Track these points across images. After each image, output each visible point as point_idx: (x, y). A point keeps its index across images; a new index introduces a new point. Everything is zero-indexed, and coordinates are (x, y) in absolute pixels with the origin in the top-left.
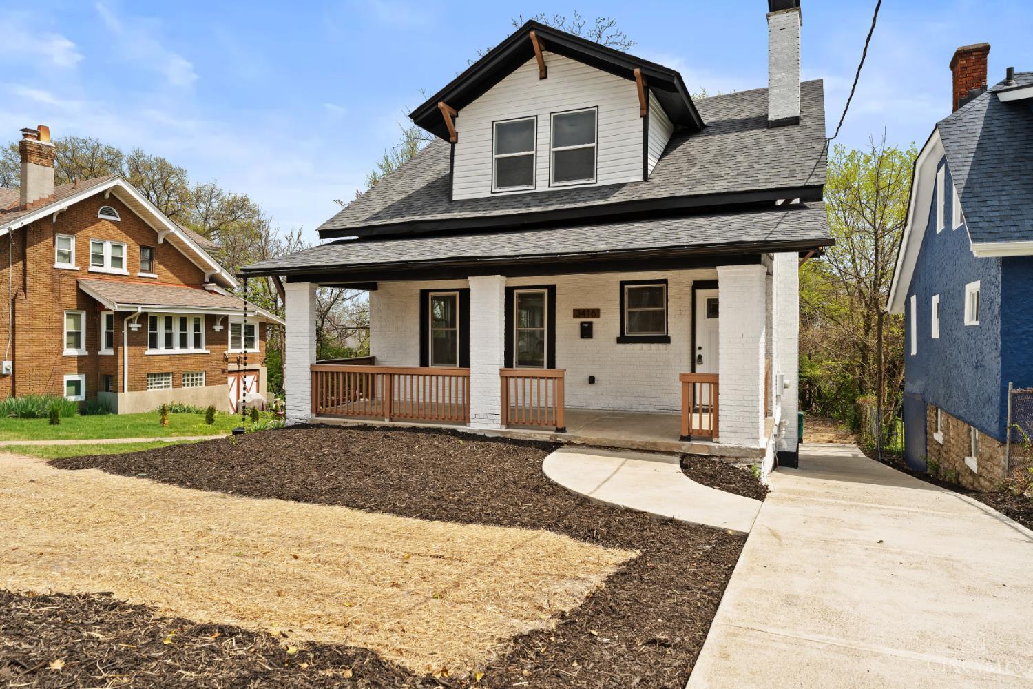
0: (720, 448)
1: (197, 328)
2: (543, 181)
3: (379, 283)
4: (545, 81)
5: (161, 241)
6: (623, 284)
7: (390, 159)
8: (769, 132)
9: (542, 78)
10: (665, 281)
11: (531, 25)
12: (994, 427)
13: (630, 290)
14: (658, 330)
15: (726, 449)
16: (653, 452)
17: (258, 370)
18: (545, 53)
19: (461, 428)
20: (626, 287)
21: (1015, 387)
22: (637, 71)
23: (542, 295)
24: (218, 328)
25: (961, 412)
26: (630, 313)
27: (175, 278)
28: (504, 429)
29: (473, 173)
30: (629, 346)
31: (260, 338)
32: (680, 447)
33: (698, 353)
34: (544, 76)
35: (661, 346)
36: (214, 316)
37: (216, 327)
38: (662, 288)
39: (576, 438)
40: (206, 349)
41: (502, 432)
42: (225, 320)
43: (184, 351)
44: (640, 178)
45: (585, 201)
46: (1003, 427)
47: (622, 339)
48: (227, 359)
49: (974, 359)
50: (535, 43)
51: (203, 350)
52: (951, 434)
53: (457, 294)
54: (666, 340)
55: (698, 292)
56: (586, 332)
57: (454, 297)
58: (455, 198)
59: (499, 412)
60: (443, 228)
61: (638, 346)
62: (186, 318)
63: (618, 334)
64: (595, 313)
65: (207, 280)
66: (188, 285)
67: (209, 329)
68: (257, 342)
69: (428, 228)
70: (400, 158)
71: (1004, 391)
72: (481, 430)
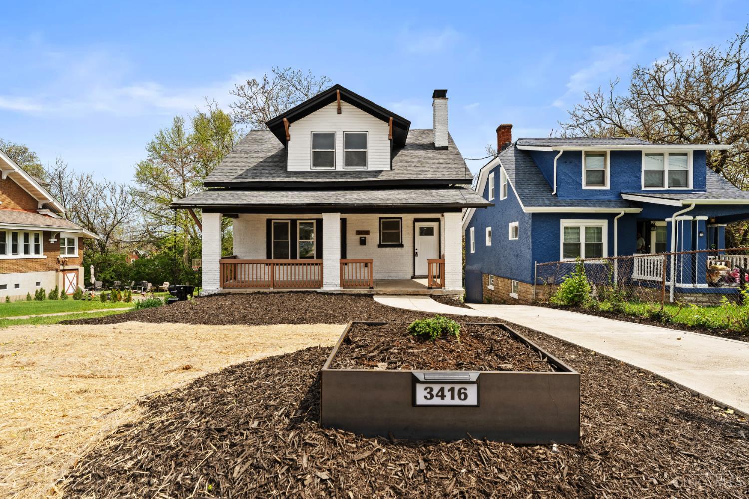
0: (447, 291)
1: (37, 240)
2: (339, 165)
3: (239, 214)
4: (339, 115)
5: (5, 177)
6: (381, 218)
7: (164, 134)
8: (437, 152)
9: (338, 113)
10: (401, 218)
11: (337, 87)
12: (529, 279)
13: (383, 221)
14: (397, 241)
15: (449, 292)
16: (417, 295)
17: (78, 269)
18: (341, 101)
19: (318, 290)
20: (382, 220)
21: (538, 263)
22: (391, 118)
23: (312, 223)
24: (53, 240)
25: (508, 275)
26: (383, 233)
27: (16, 204)
28: (342, 289)
29: (299, 158)
30: (384, 249)
31: (79, 248)
32: (429, 292)
33: (416, 251)
34: (339, 111)
35: (399, 248)
36: (50, 232)
37: (52, 240)
38: (399, 221)
39: (380, 291)
40: (44, 255)
41: (342, 291)
42: (58, 234)
43: (27, 257)
44: (389, 169)
45: (366, 178)
46: (533, 279)
47: (380, 246)
48: (59, 262)
49: (516, 253)
50: (338, 96)
51: (42, 255)
52: (500, 285)
53: (289, 221)
54: (402, 245)
55: (416, 223)
56: (363, 242)
57: (287, 223)
58: (289, 169)
59: (339, 281)
60: (288, 186)
61: (388, 249)
62: (17, 233)
63: (378, 243)
64: (367, 232)
65: (40, 206)
66: (26, 210)
67: (46, 241)
68: (77, 251)
69: (278, 185)
70: (172, 134)
71: (533, 264)
72: (330, 291)
